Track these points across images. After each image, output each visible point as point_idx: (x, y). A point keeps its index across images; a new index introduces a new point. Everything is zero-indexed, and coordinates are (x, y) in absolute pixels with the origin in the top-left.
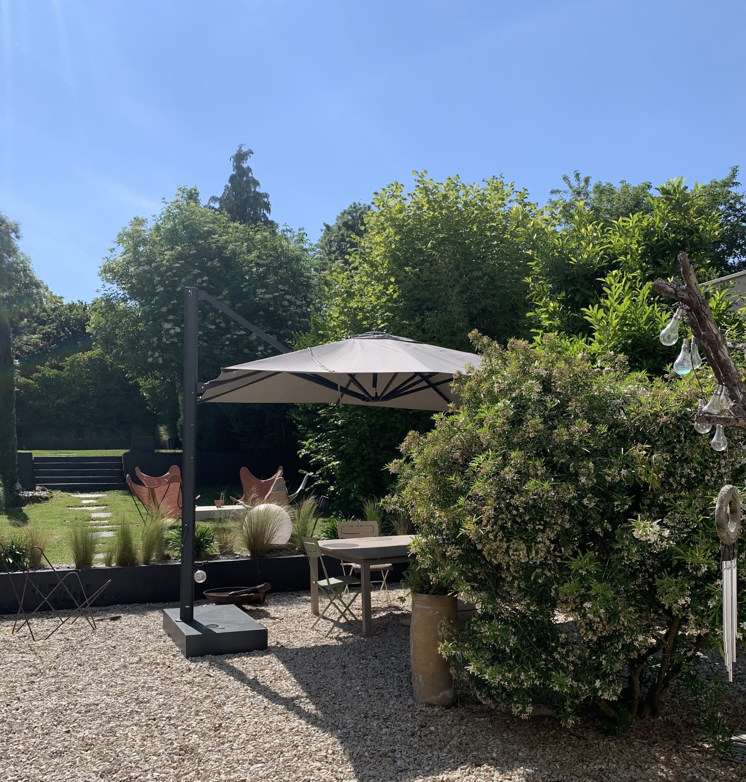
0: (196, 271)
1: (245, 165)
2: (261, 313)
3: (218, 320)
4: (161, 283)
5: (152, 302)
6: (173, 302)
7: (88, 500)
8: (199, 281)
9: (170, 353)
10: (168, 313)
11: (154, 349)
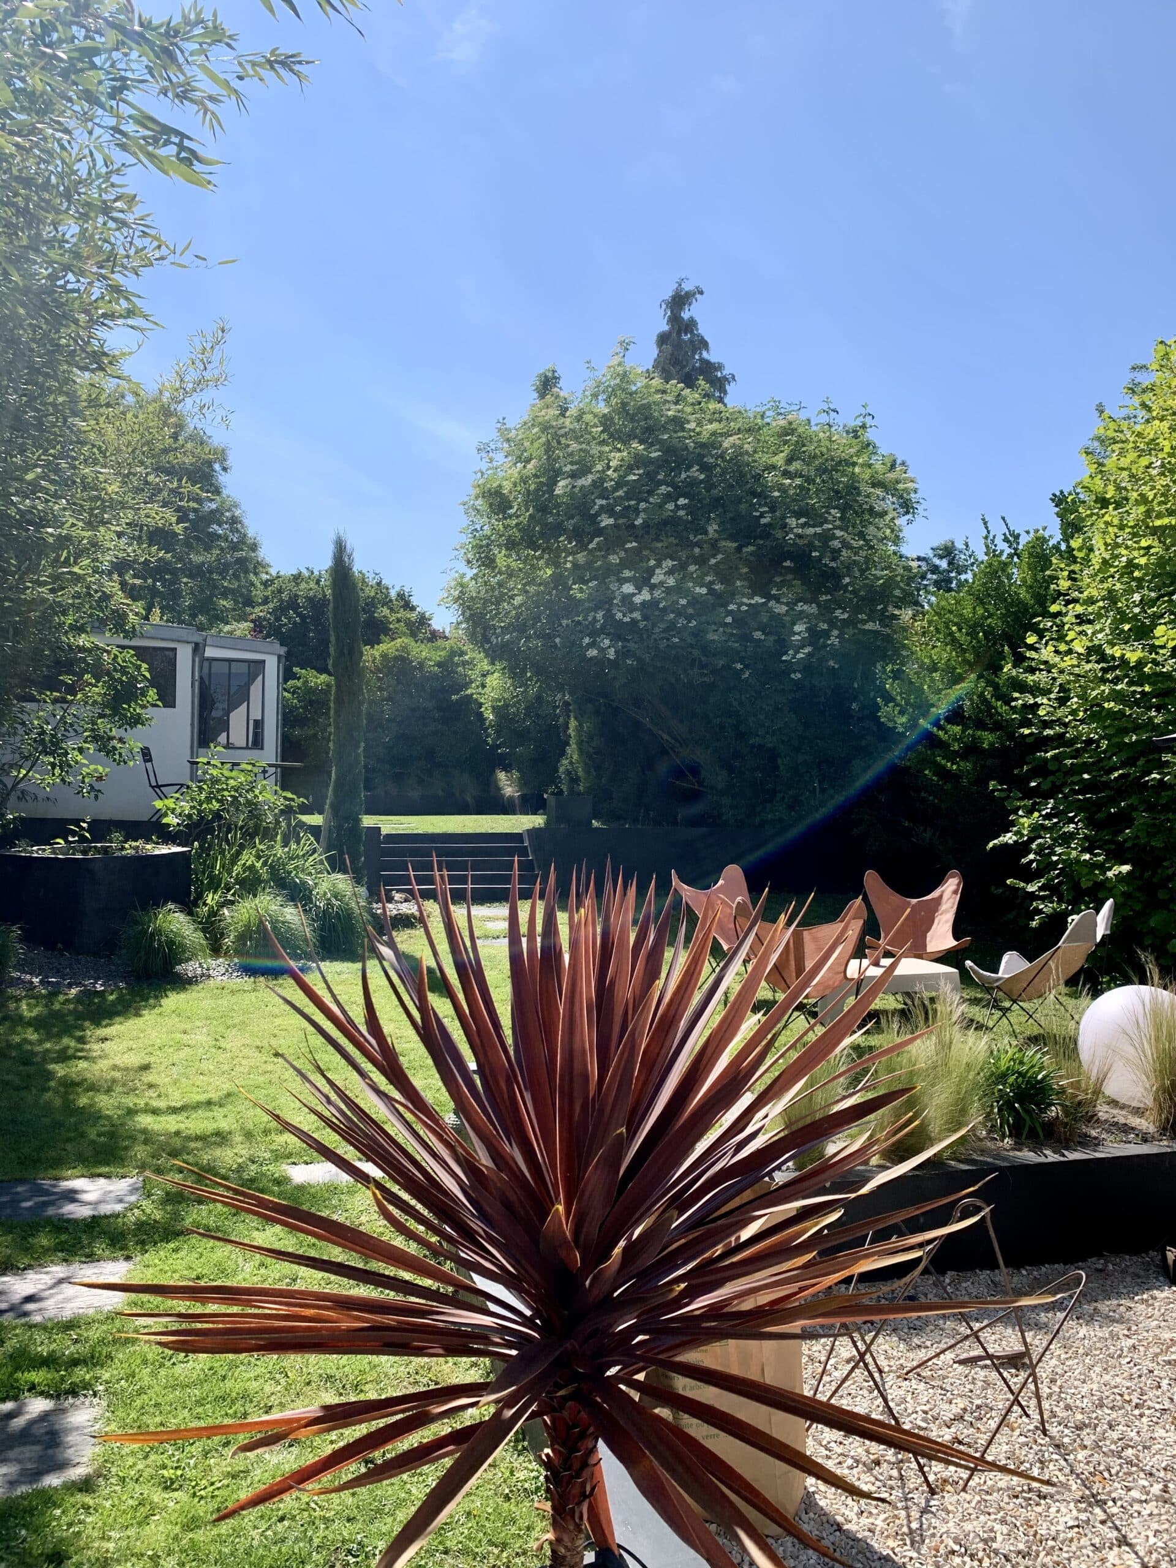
0: (663, 489)
1: (686, 315)
2: (788, 563)
3: (708, 579)
4: (609, 510)
5: (591, 546)
6: (628, 546)
7: (497, 922)
8: (671, 506)
9: (628, 641)
10: (623, 565)
11: (594, 634)
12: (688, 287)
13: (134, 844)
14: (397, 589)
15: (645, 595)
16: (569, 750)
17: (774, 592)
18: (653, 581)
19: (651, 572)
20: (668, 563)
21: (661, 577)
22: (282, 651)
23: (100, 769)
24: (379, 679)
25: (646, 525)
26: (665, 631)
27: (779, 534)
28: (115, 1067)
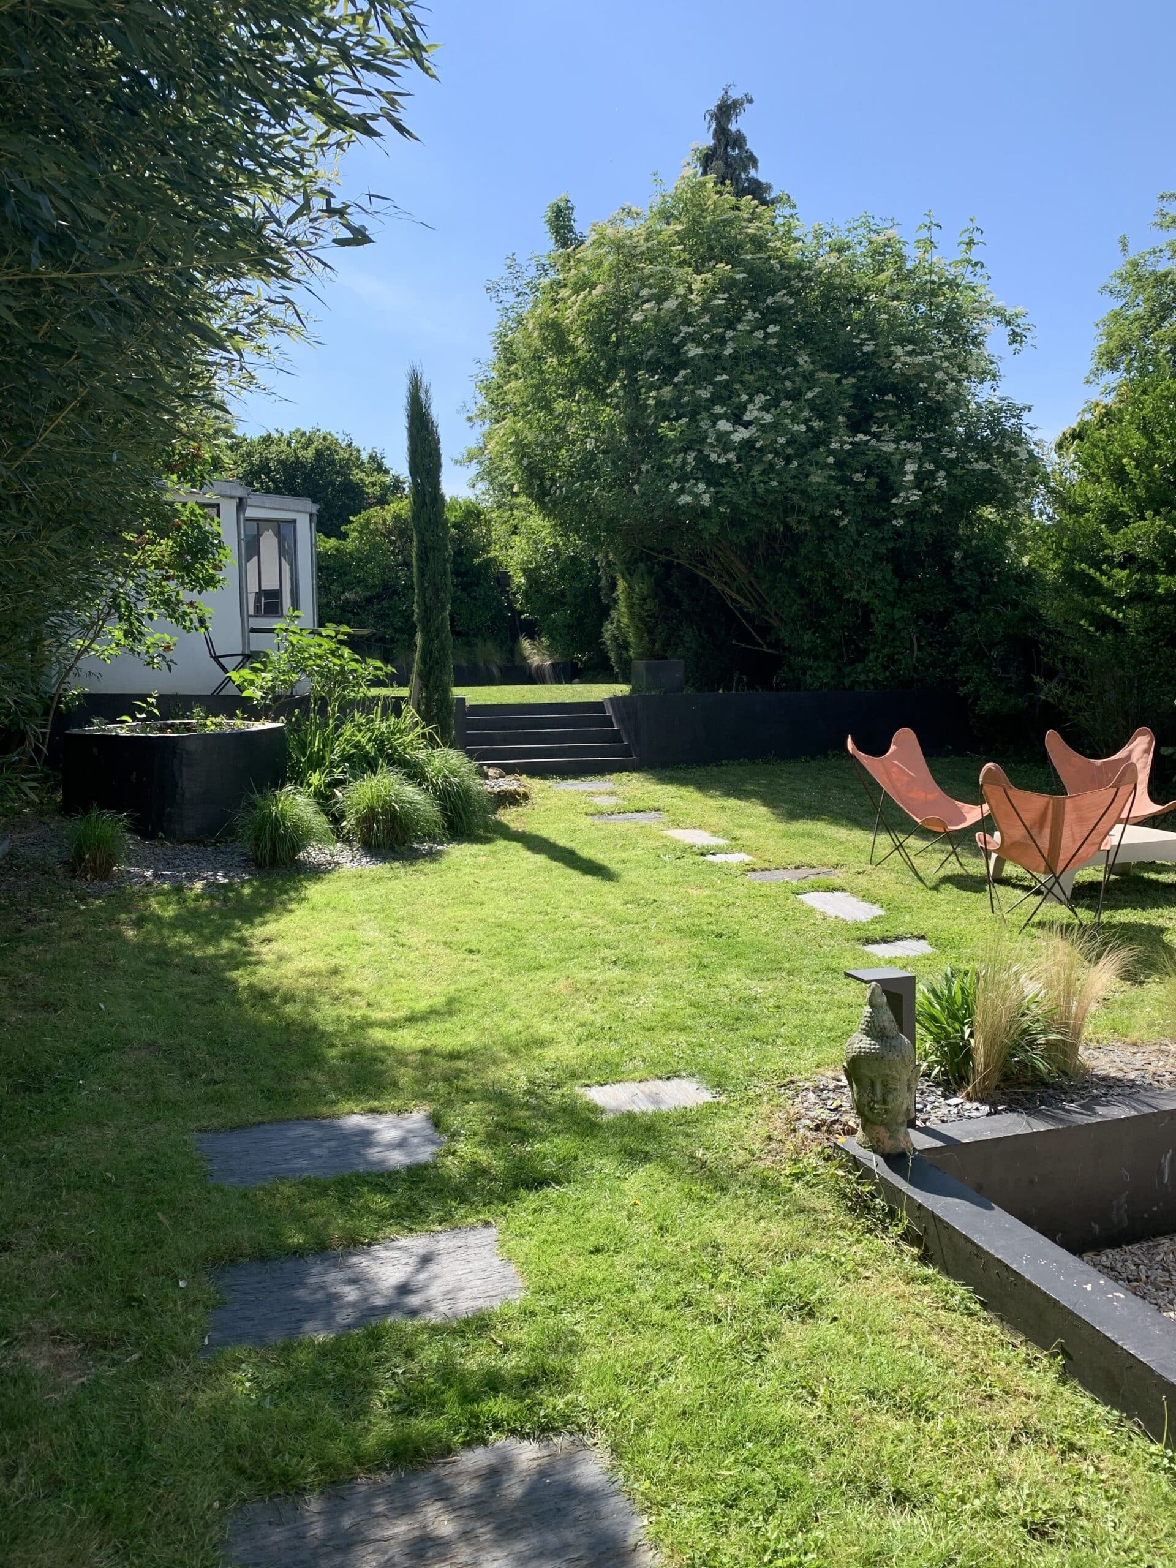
0: (750, 315)
1: (733, 127)
3: (805, 415)
4: (695, 339)
5: (676, 380)
6: (718, 378)
7: (602, 798)
8: (760, 334)
9: (722, 485)
10: (713, 401)
11: (683, 478)
12: (735, 94)
13: (215, 720)
14: (369, 451)
15: (741, 435)
16: (614, 614)
17: (874, 429)
18: (745, 418)
19: (743, 408)
20: (760, 399)
21: (755, 413)
22: (314, 508)
23: (167, 638)
24: (391, 542)
25: (735, 357)
26: (763, 472)
27: (884, 363)
28: (302, 974)
